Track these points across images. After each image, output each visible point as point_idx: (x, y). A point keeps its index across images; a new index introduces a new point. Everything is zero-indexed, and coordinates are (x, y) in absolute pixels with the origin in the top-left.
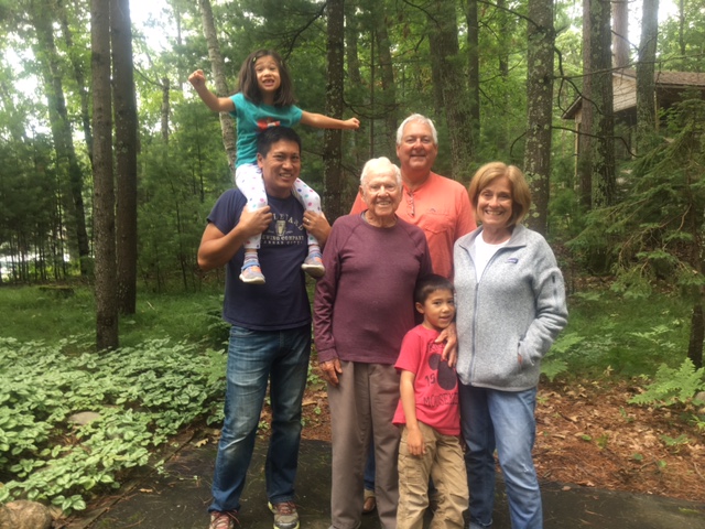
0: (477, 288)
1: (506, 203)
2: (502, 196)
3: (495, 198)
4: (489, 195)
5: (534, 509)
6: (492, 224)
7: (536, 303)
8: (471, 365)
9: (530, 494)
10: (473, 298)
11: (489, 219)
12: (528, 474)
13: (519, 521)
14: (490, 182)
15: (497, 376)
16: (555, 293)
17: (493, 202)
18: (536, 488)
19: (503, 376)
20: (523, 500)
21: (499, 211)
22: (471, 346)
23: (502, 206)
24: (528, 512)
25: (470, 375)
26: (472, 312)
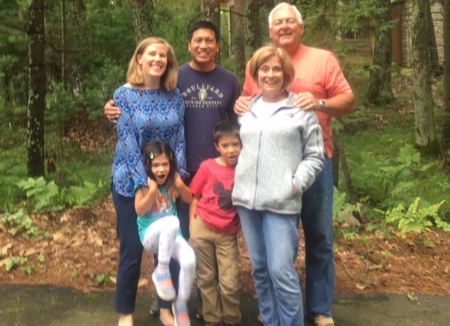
0: (261, 134)
1: (279, 74)
2: (275, 69)
3: (271, 71)
4: (266, 69)
5: (297, 308)
6: (271, 91)
7: (303, 149)
8: (255, 193)
9: (294, 296)
10: (258, 141)
11: (268, 88)
12: (293, 280)
13: (286, 318)
14: (266, 59)
15: (276, 201)
16: (318, 143)
17: (270, 74)
18: (298, 291)
19: (280, 200)
20: (289, 302)
21: (274, 81)
22: (255, 179)
23: (277, 78)
24: (292, 310)
25: (255, 201)
26: (257, 152)
